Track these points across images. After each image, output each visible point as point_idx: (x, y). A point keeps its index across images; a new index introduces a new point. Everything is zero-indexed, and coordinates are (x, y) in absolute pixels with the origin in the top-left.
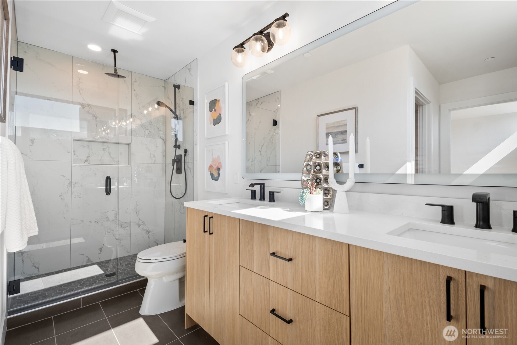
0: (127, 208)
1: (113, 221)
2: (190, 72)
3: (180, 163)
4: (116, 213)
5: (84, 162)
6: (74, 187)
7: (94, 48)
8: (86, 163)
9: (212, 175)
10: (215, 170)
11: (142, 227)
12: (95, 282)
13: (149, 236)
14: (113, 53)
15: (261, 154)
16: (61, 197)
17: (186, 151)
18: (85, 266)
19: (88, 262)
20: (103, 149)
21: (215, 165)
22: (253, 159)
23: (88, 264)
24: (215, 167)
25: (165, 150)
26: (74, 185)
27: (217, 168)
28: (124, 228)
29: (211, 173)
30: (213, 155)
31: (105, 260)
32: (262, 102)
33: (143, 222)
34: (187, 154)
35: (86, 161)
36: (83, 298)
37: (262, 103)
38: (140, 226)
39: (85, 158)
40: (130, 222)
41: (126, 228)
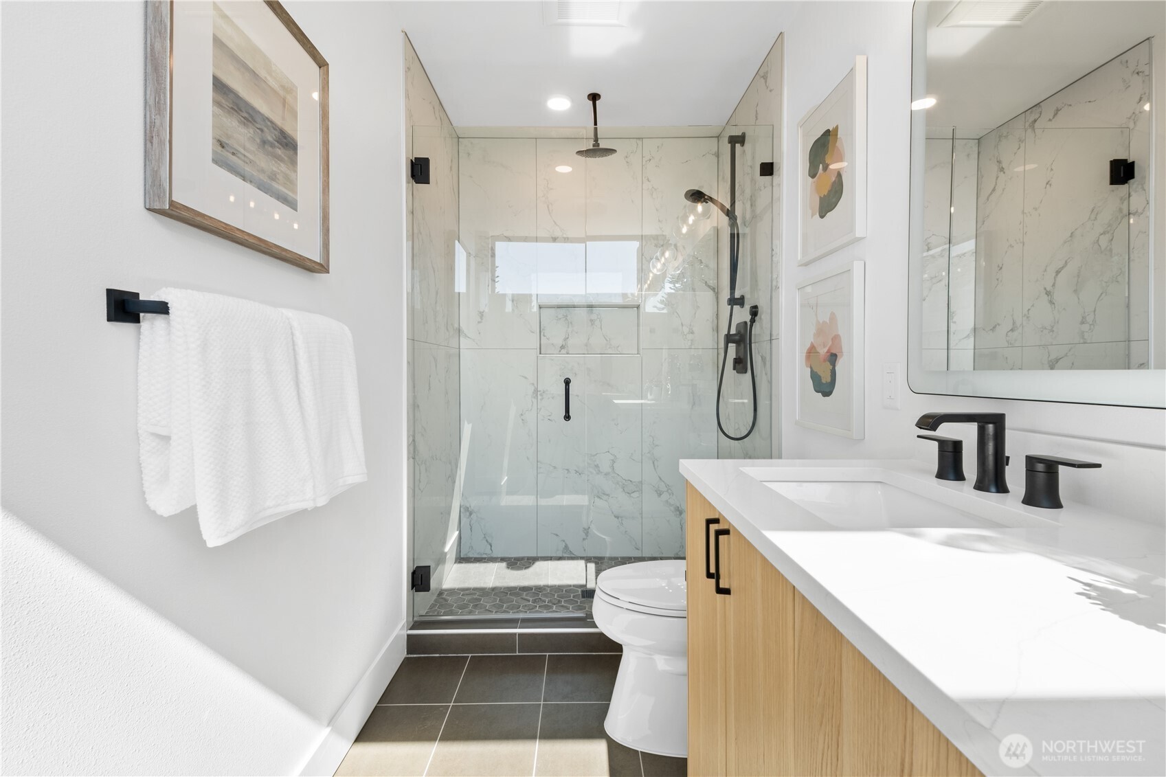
0: (635, 451)
1: (607, 474)
2: (766, 82)
3: (742, 345)
4: (612, 458)
5: (559, 349)
6: (541, 399)
7: (559, 104)
8: (563, 351)
9: (815, 377)
10: (824, 361)
11: (665, 496)
12: (559, 600)
13: (681, 521)
14: (591, 102)
15: (1051, 302)
16: (522, 417)
17: (754, 312)
18: (560, 559)
19: (565, 553)
20: (591, 321)
21: (824, 346)
22: (1014, 323)
23: (565, 555)
24: (823, 351)
25: (717, 314)
26: (541, 395)
27: (829, 354)
28: (628, 493)
29: (812, 372)
30: (816, 315)
31: (594, 556)
32: (1058, 110)
33: (667, 486)
34: (757, 318)
35: (562, 347)
36: (520, 635)
37: (1056, 114)
38: (661, 495)
39: (560, 342)
40: (641, 482)
41: (632, 495)
